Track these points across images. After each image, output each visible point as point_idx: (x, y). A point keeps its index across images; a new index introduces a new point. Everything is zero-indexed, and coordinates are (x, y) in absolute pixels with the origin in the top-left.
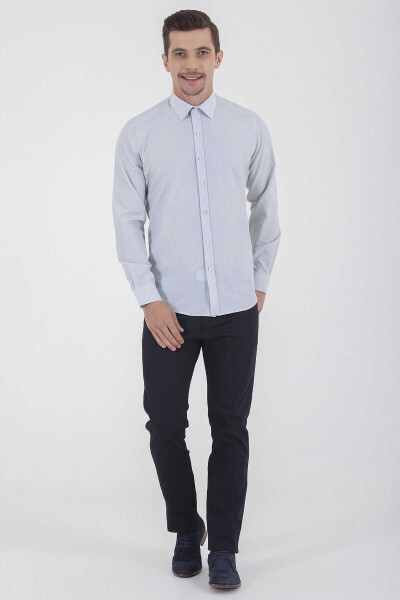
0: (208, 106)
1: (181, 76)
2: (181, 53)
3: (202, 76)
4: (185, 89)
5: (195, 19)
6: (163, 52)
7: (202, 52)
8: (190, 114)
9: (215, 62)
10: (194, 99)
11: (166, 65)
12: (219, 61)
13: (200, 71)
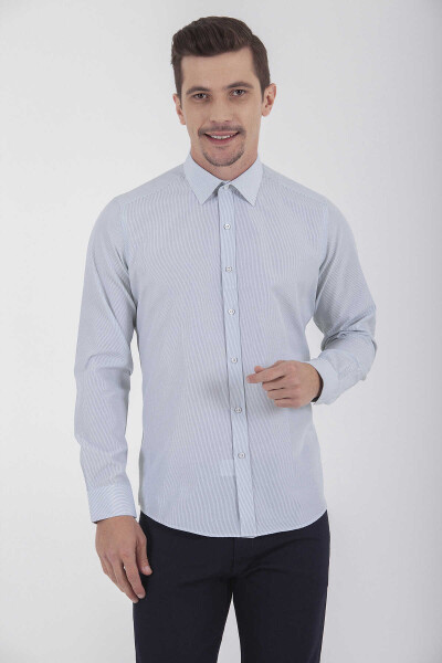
0: (248, 183)
1: (204, 134)
2: (202, 95)
3: (240, 132)
4: (210, 154)
5: (222, 36)
6: (174, 90)
7: (237, 91)
8: (216, 193)
9: (260, 106)
10: (225, 170)
11: (180, 113)
12: (270, 102)
13: (234, 124)
